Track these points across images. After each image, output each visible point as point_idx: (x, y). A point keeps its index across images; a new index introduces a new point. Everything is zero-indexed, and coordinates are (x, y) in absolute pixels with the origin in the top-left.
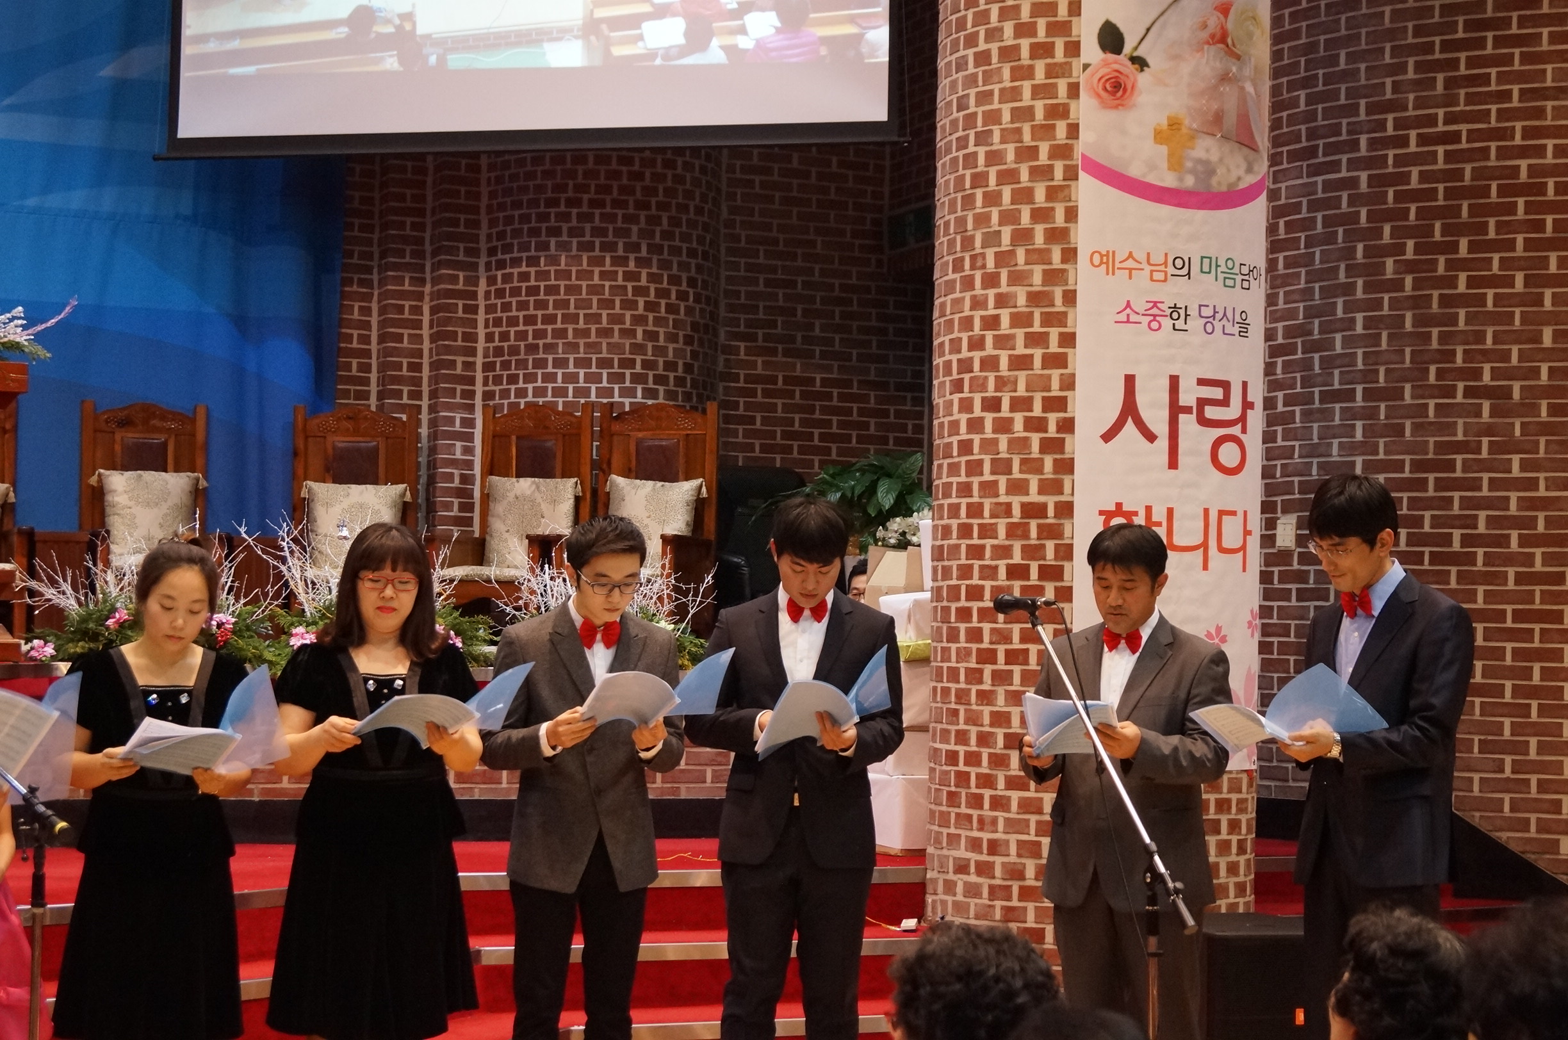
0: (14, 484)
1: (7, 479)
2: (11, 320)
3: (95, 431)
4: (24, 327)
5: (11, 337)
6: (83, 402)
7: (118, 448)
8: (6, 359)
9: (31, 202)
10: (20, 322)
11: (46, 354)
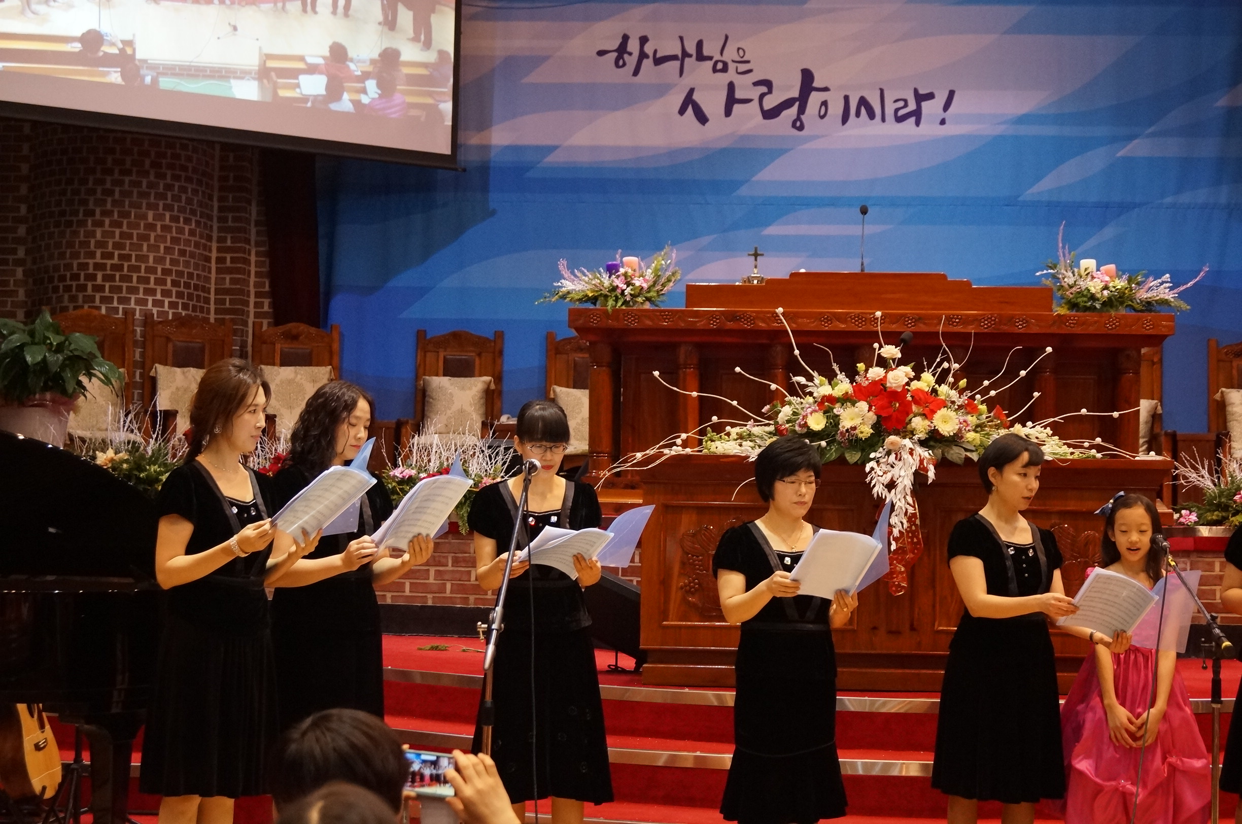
0: (1161, 401)
1: (1155, 396)
2: (1162, 284)
3: (1219, 361)
4: (1171, 289)
5: (1162, 296)
6: (1208, 340)
7: (1235, 372)
8: (1159, 312)
9: (1169, 200)
10: (1168, 285)
11: (1185, 306)
